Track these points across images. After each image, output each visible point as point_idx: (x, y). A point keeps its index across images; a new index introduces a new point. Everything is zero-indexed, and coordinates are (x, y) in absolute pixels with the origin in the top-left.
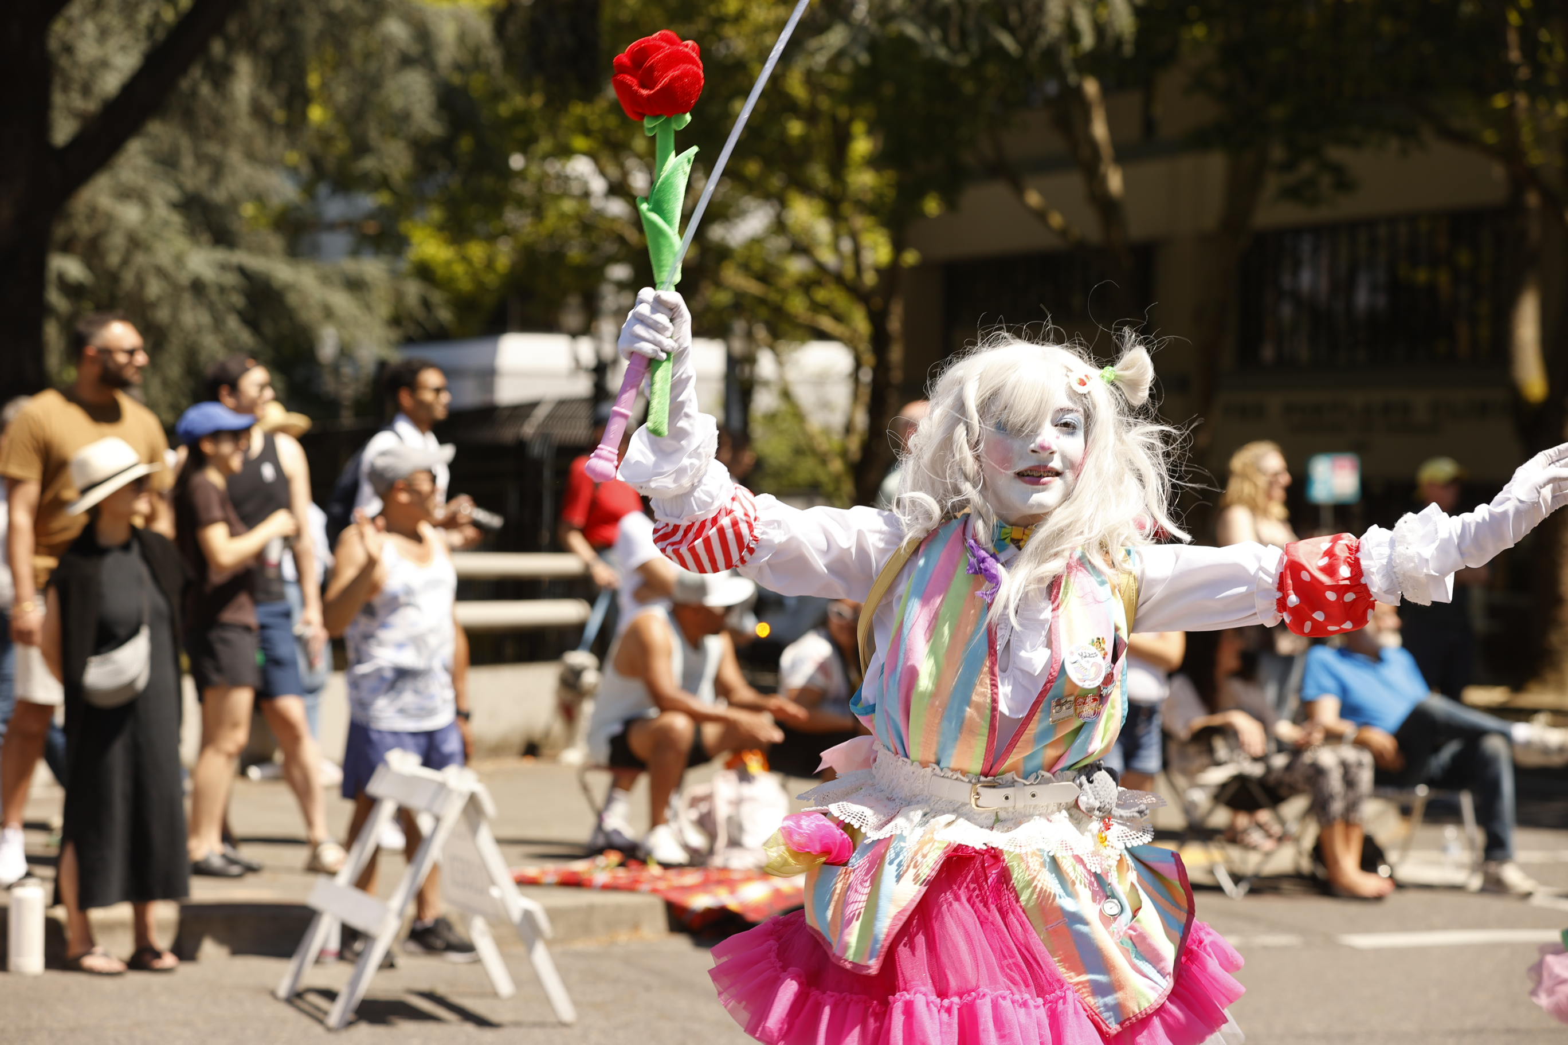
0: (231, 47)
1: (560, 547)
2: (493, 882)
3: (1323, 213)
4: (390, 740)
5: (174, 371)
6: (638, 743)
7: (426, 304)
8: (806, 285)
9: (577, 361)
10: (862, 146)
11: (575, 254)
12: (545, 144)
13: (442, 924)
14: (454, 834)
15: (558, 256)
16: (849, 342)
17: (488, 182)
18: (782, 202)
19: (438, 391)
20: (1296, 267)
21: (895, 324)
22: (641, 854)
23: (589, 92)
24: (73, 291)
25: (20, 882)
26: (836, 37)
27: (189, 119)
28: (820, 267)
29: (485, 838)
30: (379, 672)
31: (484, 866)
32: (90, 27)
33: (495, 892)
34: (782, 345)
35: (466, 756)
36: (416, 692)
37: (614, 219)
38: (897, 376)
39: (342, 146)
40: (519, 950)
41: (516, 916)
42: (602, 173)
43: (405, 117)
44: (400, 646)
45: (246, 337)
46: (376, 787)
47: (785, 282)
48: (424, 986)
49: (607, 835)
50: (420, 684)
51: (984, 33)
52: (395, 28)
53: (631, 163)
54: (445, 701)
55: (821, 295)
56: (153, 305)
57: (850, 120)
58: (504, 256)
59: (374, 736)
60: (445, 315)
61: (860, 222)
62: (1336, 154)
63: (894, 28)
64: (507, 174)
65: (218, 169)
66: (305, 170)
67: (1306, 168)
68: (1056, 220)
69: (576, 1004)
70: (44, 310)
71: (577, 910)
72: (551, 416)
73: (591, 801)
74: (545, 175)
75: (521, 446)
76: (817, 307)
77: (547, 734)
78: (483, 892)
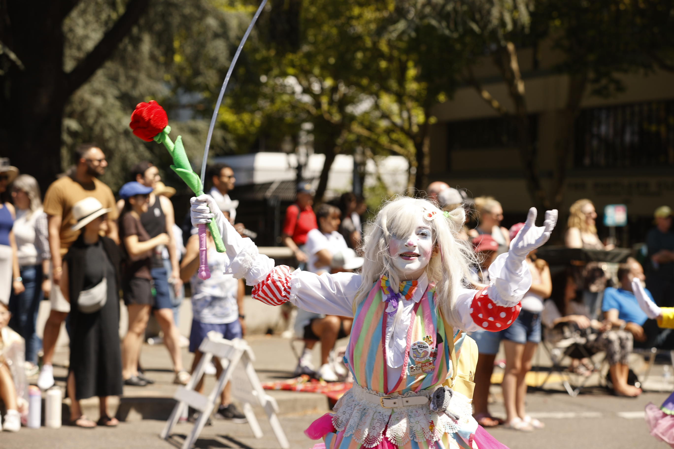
0: (141, 30)
1: (283, 245)
2: (253, 389)
3: (611, 101)
4: (209, 327)
5: (117, 168)
6: (316, 329)
7: (225, 140)
8: (388, 132)
9: (289, 165)
10: (412, 72)
11: (289, 118)
12: (276, 71)
13: (232, 407)
14: (237, 368)
15: (281, 119)
16: (407, 156)
17: (251, 87)
18: (377, 96)
19: (230, 177)
20: (599, 124)
21: (426, 149)
22: (317, 377)
23: (295, 48)
24: (73, 134)
25: (51, 388)
26: (401, 25)
27: (123, 61)
28: (394, 124)
29: (250, 369)
30: (204, 298)
31: (250, 382)
32: (81, 22)
33: (254, 393)
34: (377, 157)
35: (243, 334)
36: (221, 307)
37: (305, 104)
38: (427, 171)
39: (188, 72)
40: (265, 418)
41: (263, 403)
42: (300, 83)
43: (215, 60)
44: (214, 287)
45: (147, 154)
46: (203, 347)
47: (379, 130)
48: (224, 433)
49: (303, 368)
50: (222, 303)
51: (465, 24)
52: (211, 22)
53: (313, 79)
54: (233, 311)
55: (394, 136)
56: (107, 141)
57: (407, 61)
58: (258, 119)
59: (203, 326)
60: (233, 145)
61: (410, 104)
62: (617, 75)
63: (426, 21)
64: (260, 84)
65: (135, 82)
66: (173, 82)
67: (604, 82)
68: (496, 104)
69: (289, 441)
70: (61, 143)
71: (290, 400)
72: (278, 188)
73: (295, 353)
74: (276, 84)
75: (265, 201)
76: (393, 141)
77: (277, 325)
78: (249, 393)
